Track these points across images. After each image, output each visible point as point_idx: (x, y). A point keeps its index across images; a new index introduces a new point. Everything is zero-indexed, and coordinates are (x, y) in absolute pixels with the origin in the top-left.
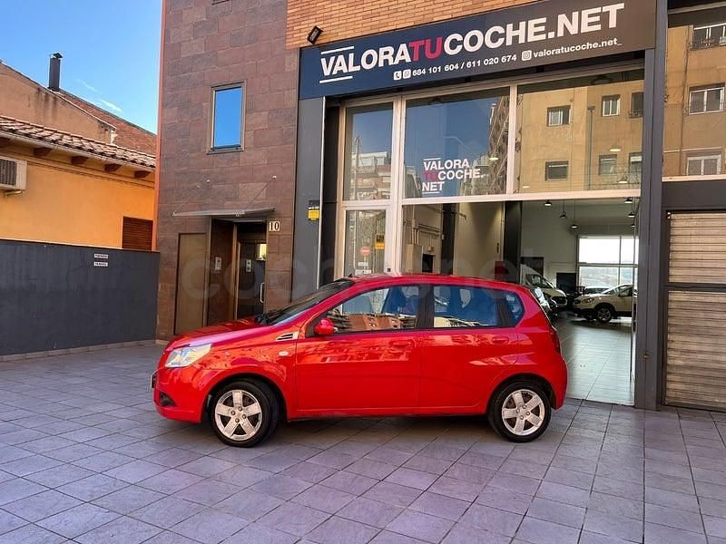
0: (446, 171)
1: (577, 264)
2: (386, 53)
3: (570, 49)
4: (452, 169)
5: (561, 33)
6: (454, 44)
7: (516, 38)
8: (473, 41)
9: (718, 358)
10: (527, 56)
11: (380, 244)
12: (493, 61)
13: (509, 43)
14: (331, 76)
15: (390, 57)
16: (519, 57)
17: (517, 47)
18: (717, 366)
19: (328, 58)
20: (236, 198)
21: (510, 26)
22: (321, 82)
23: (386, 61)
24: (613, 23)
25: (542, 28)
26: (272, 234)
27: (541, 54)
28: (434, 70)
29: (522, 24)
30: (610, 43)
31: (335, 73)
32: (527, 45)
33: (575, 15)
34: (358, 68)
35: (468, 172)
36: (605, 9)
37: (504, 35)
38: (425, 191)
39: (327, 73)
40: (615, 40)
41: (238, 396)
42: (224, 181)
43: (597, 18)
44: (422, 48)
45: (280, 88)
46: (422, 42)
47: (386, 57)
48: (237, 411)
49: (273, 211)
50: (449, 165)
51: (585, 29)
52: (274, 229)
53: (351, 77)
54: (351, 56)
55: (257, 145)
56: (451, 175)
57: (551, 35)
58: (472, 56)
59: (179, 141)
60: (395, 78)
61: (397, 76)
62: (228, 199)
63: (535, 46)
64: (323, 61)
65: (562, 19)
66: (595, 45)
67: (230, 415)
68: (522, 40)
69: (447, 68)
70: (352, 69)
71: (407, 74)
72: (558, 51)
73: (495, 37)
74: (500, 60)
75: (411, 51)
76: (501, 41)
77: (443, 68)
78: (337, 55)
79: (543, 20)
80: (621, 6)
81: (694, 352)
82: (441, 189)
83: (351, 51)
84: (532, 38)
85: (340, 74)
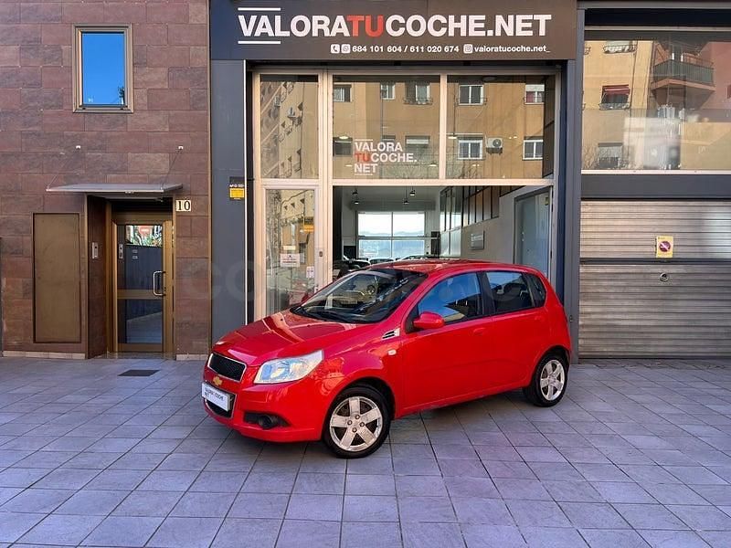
0: (380, 153)
1: (357, 237)
2: (321, 22)
3: (508, 49)
4: (385, 151)
5: (498, 33)
6: (396, 25)
7: (457, 30)
8: (416, 26)
9: (605, 317)
10: (468, 49)
11: (308, 227)
12: (436, 49)
13: (451, 33)
14: (252, 37)
15: (325, 27)
16: (461, 49)
17: (459, 39)
18: (605, 323)
19: (248, 16)
20: (124, 170)
21: (452, 18)
22: (240, 42)
23: (321, 31)
24: (542, 32)
25: (482, 25)
26: (180, 215)
27: (482, 49)
28: (376, 49)
29: (463, 18)
30: (540, 49)
31: (257, 34)
32: (468, 39)
33: (511, 18)
34: (287, 34)
35: (401, 155)
36: (536, 17)
37: (446, 25)
38: (358, 172)
39: (247, 32)
40: (545, 47)
41: (354, 403)
42: (102, 148)
43: (529, 25)
44: (362, 24)
45: (184, 41)
46: (362, 18)
47: (320, 27)
48: (354, 420)
49: (181, 188)
50: (382, 147)
51: (520, 33)
52: (183, 209)
53: (279, 43)
54: (278, 19)
55: (152, 108)
56: (384, 158)
57: (490, 33)
58: (415, 41)
59: (25, 91)
60: (333, 51)
61: (335, 49)
62: (111, 170)
63: (477, 41)
64: (242, 18)
65: (499, 19)
66: (528, 49)
67: (346, 426)
68: (463, 33)
69: (390, 49)
70: (279, 33)
71: (346, 49)
72: (496, 50)
73: (438, 26)
74: (443, 50)
75: (349, 25)
76: (443, 31)
77: (385, 48)
78: (259, 14)
79: (483, 17)
80: (549, 17)
81: (589, 313)
82: (374, 171)
83: (277, 13)
84: (472, 33)
85: (264, 36)
